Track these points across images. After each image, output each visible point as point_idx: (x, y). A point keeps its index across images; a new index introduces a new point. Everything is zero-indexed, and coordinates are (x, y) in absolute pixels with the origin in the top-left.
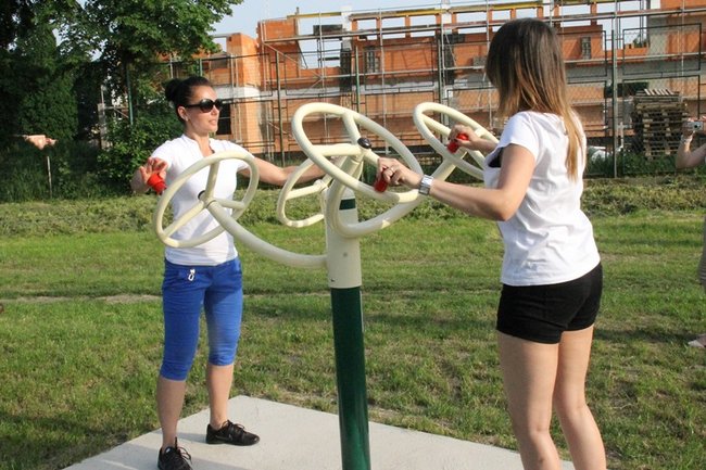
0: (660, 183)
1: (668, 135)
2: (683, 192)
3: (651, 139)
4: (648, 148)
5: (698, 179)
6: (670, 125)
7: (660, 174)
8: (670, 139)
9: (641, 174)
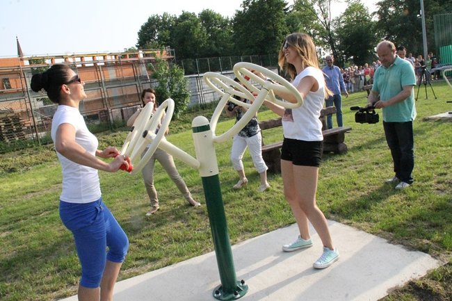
0: (19, 155)
1: (15, 130)
2: (33, 156)
3: (6, 133)
4: (6, 138)
5: (36, 149)
6: (15, 125)
7: (17, 150)
8: (16, 132)
9: (7, 152)
